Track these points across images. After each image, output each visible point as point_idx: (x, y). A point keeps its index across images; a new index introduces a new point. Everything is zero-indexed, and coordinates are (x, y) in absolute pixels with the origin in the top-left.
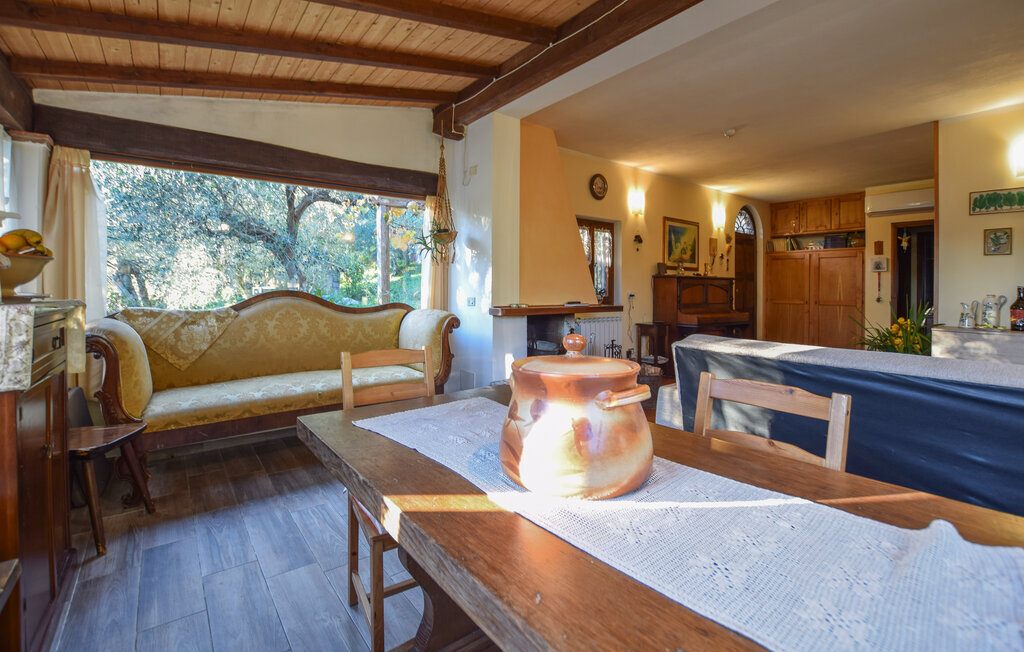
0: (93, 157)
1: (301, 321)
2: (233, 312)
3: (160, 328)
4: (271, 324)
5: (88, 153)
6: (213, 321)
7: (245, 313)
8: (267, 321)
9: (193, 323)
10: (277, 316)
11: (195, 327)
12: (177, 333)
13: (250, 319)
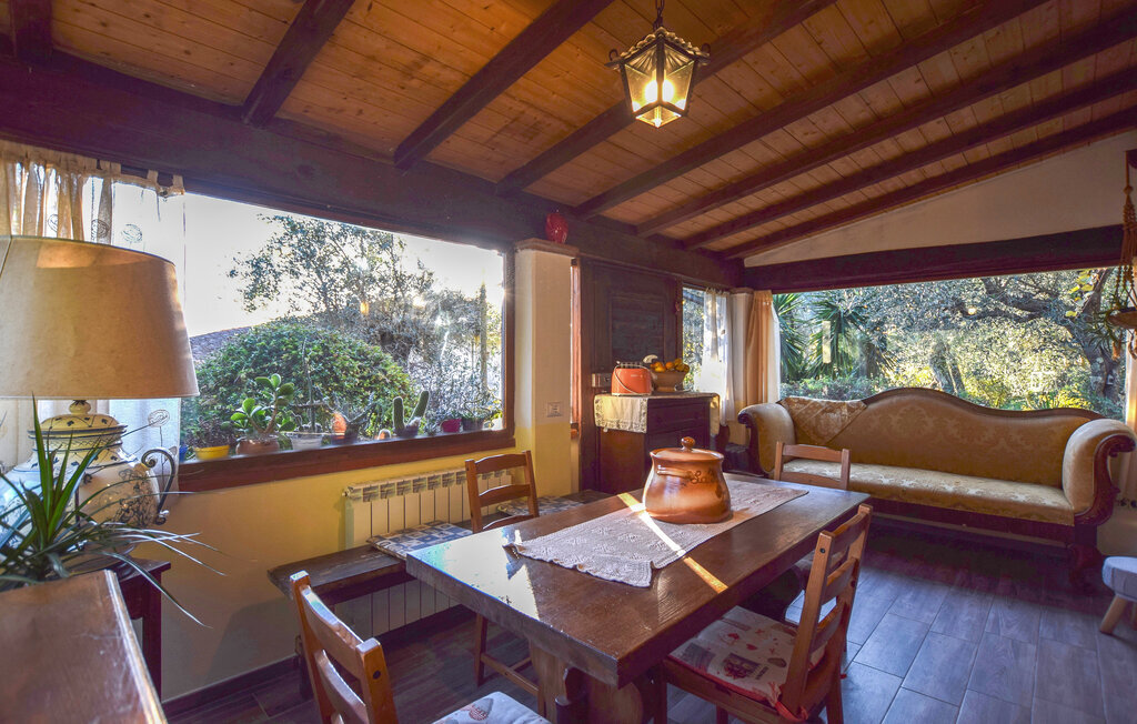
0: (773, 293)
1: (927, 419)
2: (863, 404)
3: (807, 413)
4: (895, 419)
5: (770, 291)
6: (845, 411)
7: (873, 406)
8: (891, 416)
9: (831, 411)
10: (901, 411)
11: (832, 415)
12: (818, 418)
13: (875, 412)
